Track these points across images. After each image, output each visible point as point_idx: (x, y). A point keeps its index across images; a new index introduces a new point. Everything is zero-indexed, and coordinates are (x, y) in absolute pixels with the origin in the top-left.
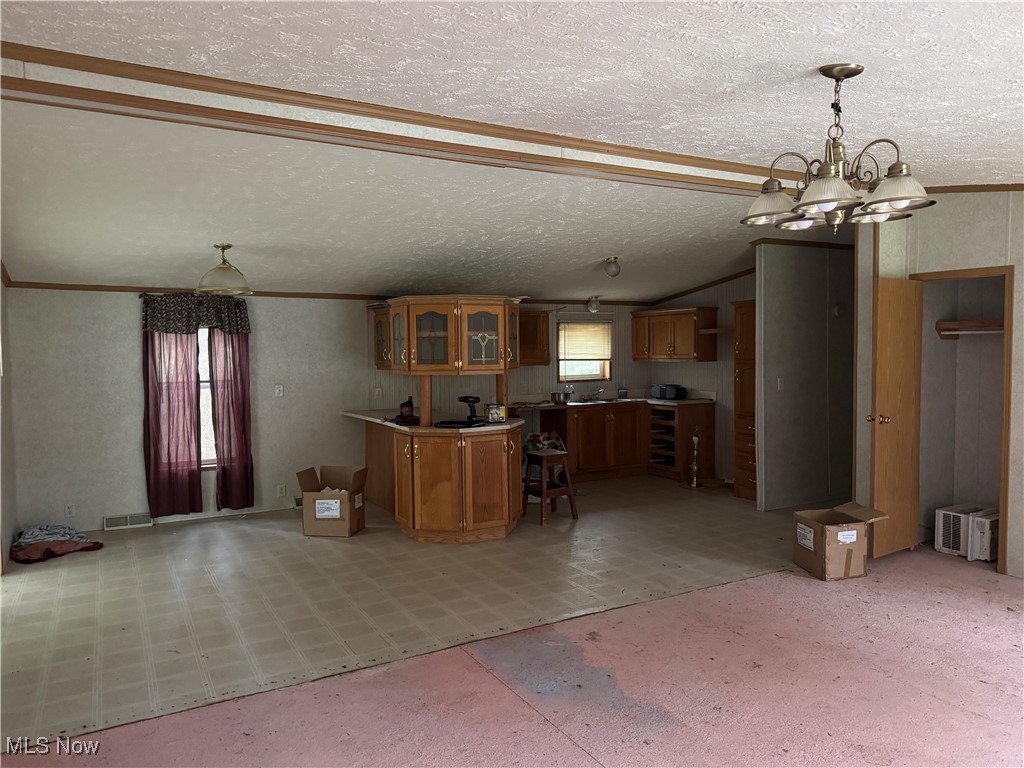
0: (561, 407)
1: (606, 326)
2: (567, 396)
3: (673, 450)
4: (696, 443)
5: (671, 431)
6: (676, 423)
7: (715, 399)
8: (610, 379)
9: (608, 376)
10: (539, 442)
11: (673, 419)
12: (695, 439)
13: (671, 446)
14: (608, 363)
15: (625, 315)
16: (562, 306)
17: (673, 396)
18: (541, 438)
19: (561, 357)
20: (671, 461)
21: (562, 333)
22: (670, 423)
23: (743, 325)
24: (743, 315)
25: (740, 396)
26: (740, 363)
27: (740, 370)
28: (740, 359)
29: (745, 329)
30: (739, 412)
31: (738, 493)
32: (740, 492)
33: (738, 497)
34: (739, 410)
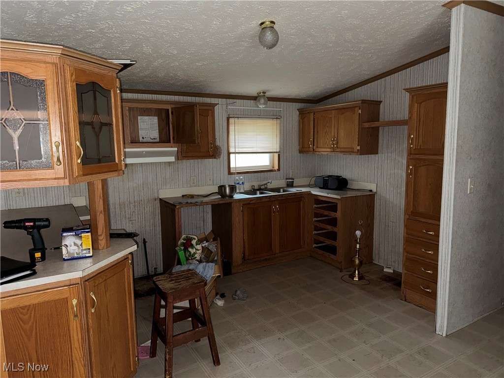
0: (227, 200)
1: (275, 121)
2: (233, 189)
3: (335, 240)
4: (359, 236)
5: (333, 222)
6: (338, 215)
7: (374, 190)
8: (279, 170)
9: (276, 167)
10: (192, 246)
11: (336, 211)
12: (358, 233)
13: (333, 236)
14: (276, 155)
15: (292, 112)
16: (231, 101)
17: (335, 187)
18: (194, 242)
19: (232, 150)
20: (333, 250)
21: (232, 128)
22: (333, 214)
23: (420, 114)
24: (421, 103)
25: (412, 194)
26: (415, 159)
27: (414, 166)
28: (415, 154)
29: (422, 120)
30: (412, 212)
31: (405, 296)
32: (407, 296)
33: (405, 301)
34: (412, 210)
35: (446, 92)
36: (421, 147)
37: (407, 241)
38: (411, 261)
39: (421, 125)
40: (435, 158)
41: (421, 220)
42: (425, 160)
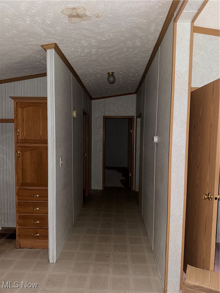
23: (23, 116)
24: (23, 108)
25: (21, 171)
26: (21, 147)
27: (21, 151)
28: (21, 143)
29: (25, 120)
30: (21, 184)
31: (20, 245)
32: (21, 244)
33: (20, 248)
34: (21, 182)
35: (46, 103)
36: (25, 138)
37: (19, 205)
38: (22, 218)
39: (25, 123)
40: (36, 146)
41: (28, 188)
42: (29, 147)
